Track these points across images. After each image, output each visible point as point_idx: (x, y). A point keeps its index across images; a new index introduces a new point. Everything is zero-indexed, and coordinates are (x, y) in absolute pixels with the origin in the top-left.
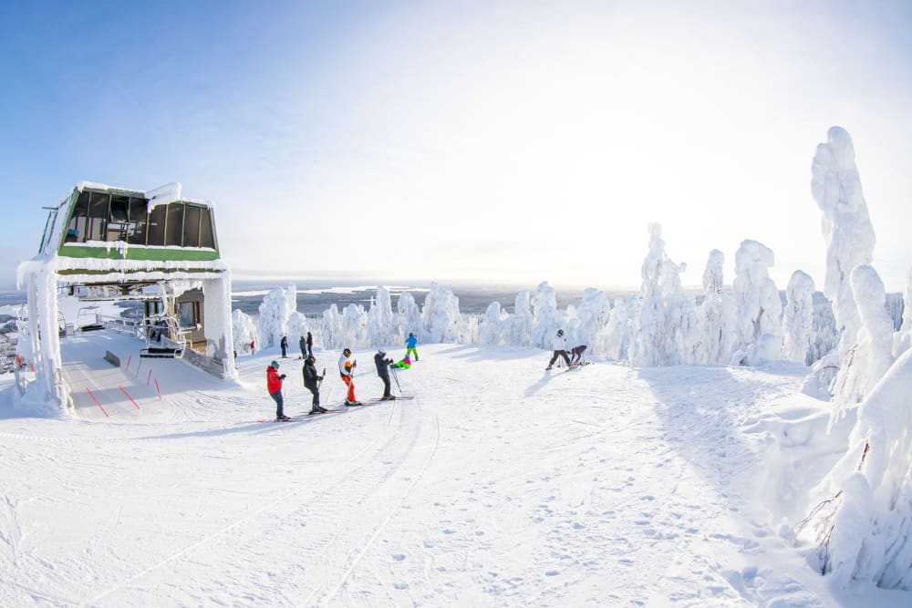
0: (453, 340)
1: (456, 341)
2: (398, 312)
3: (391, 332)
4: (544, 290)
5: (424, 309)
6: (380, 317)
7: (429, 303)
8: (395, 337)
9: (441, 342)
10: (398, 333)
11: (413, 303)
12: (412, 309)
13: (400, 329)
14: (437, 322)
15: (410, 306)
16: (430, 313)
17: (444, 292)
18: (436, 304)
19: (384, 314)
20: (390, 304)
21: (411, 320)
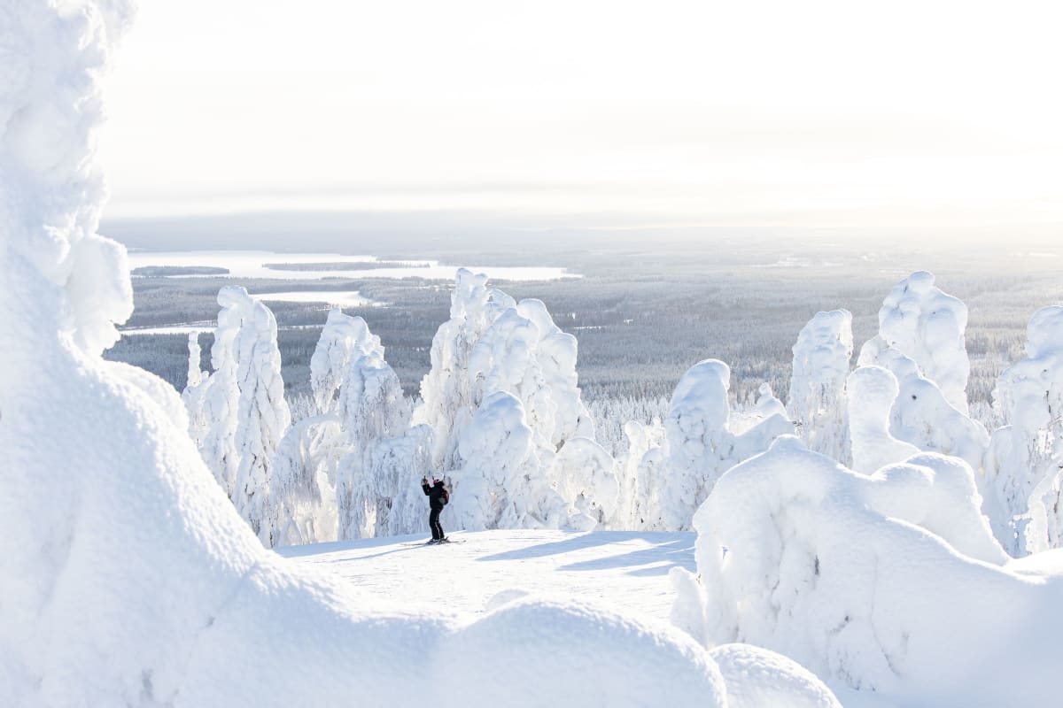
0: (542, 517)
1: (555, 519)
2: (309, 392)
3: (281, 491)
4: (914, 310)
5: (427, 385)
6: (234, 425)
7: (448, 356)
8: (301, 510)
9: (493, 526)
10: (316, 496)
11: (378, 363)
12: (372, 392)
13: (321, 478)
14: (480, 444)
15: (362, 373)
16: (451, 405)
17: (510, 314)
18: (477, 364)
19: (252, 408)
20: (276, 365)
21: (367, 435)
